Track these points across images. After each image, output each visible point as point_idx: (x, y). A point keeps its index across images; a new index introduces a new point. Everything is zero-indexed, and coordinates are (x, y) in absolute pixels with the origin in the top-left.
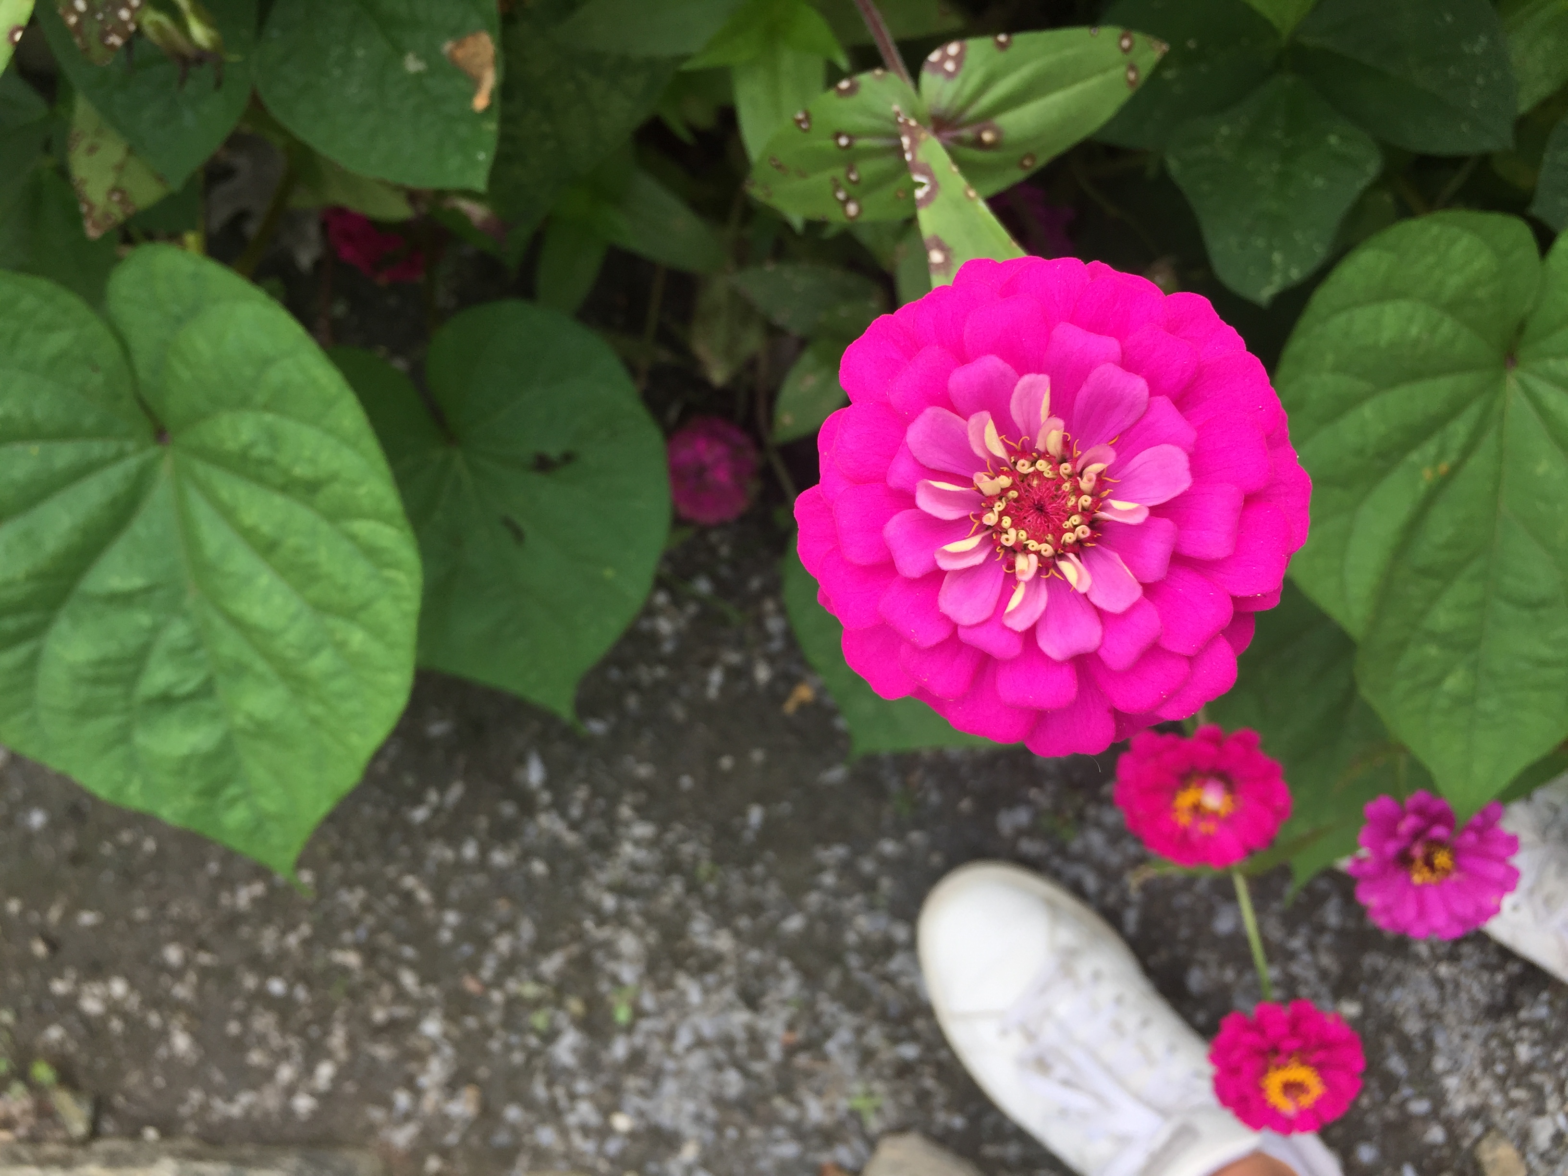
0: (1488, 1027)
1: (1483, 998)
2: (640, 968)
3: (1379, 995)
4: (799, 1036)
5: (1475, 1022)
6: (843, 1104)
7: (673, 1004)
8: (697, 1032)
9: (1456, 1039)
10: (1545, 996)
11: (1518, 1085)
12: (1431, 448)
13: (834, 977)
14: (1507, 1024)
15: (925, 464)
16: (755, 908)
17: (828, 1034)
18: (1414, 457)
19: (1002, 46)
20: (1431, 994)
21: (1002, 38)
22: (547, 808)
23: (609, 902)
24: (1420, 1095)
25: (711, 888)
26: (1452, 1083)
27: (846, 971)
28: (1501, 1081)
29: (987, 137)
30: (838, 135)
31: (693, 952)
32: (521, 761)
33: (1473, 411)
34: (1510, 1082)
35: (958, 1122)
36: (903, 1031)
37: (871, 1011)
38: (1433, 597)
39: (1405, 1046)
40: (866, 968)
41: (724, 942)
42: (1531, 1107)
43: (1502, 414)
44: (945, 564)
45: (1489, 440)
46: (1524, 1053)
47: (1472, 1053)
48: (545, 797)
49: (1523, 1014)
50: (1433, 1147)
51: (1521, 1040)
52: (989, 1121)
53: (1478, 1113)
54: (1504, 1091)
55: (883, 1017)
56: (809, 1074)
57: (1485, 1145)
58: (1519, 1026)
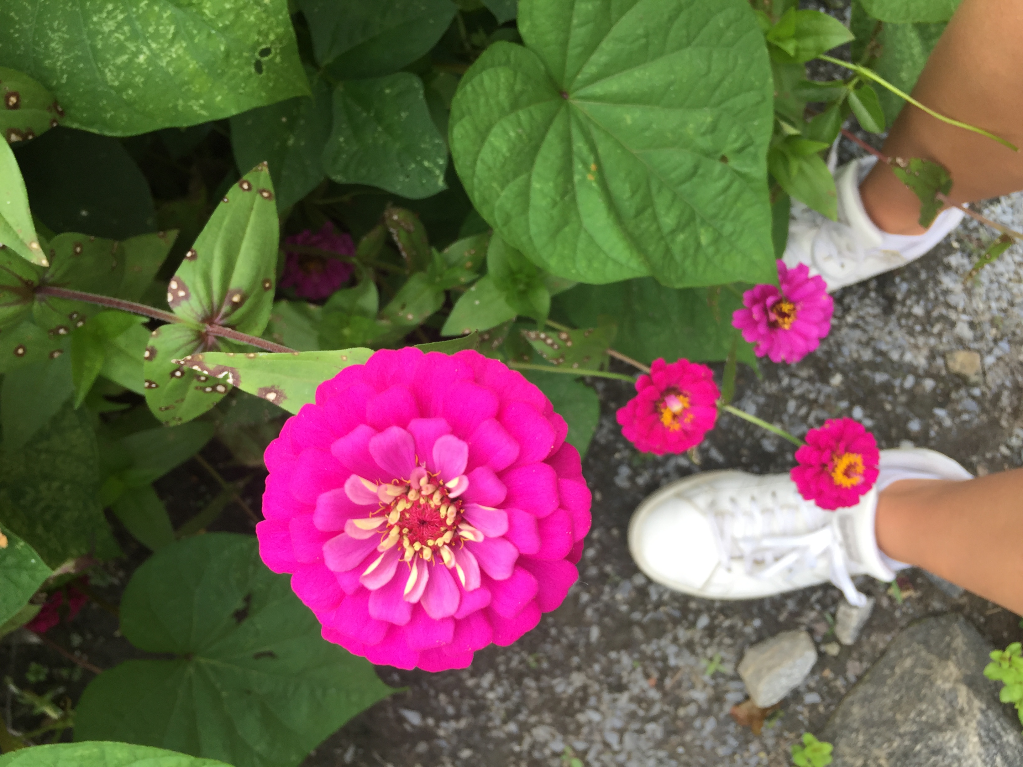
0: (893, 318)
1: (877, 310)
2: (559, 737)
3: (840, 360)
4: (655, 675)
5: (886, 323)
6: (707, 678)
7: (591, 733)
8: (614, 730)
9: (888, 339)
10: (897, 280)
11: (932, 326)
12: (578, 166)
13: (638, 633)
14: (898, 308)
15: (352, 568)
16: (572, 648)
17: (665, 659)
18: (577, 178)
19: (194, 257)
20: (857, 334)
21: (189, 254)
22: (437, 726)
23: (512, 727)
24: (904, 378)
25: (545, 665)
26: (908, 357)
27: (639, 624)
28: (924, 332)
29: (236, 299)
30: (173, 374)
31: (571, 700)
32: (402, 720)
33: (575, 132)
34: (928, 328)
35: (757, 623)
36: (691, 617)
37: (669, 626)
38: (655, 218)
39: (874, 367)
40: (645, 612)
41: (578, 679)
42: (947, 326)
43: (588, 118)
44: (414, 599)
45: (596, 134)
46: (918, 310)
47: (900, 335)
48: (431, 721)
49: (899, 297)
50: (934, 390)
51: (911, 307)
52: (767, 607)
53: (933, 355)
54: (931, 334)
55: (676, 622)
56: (679, 685)
57: (951, 364)
58: (903, 303)
